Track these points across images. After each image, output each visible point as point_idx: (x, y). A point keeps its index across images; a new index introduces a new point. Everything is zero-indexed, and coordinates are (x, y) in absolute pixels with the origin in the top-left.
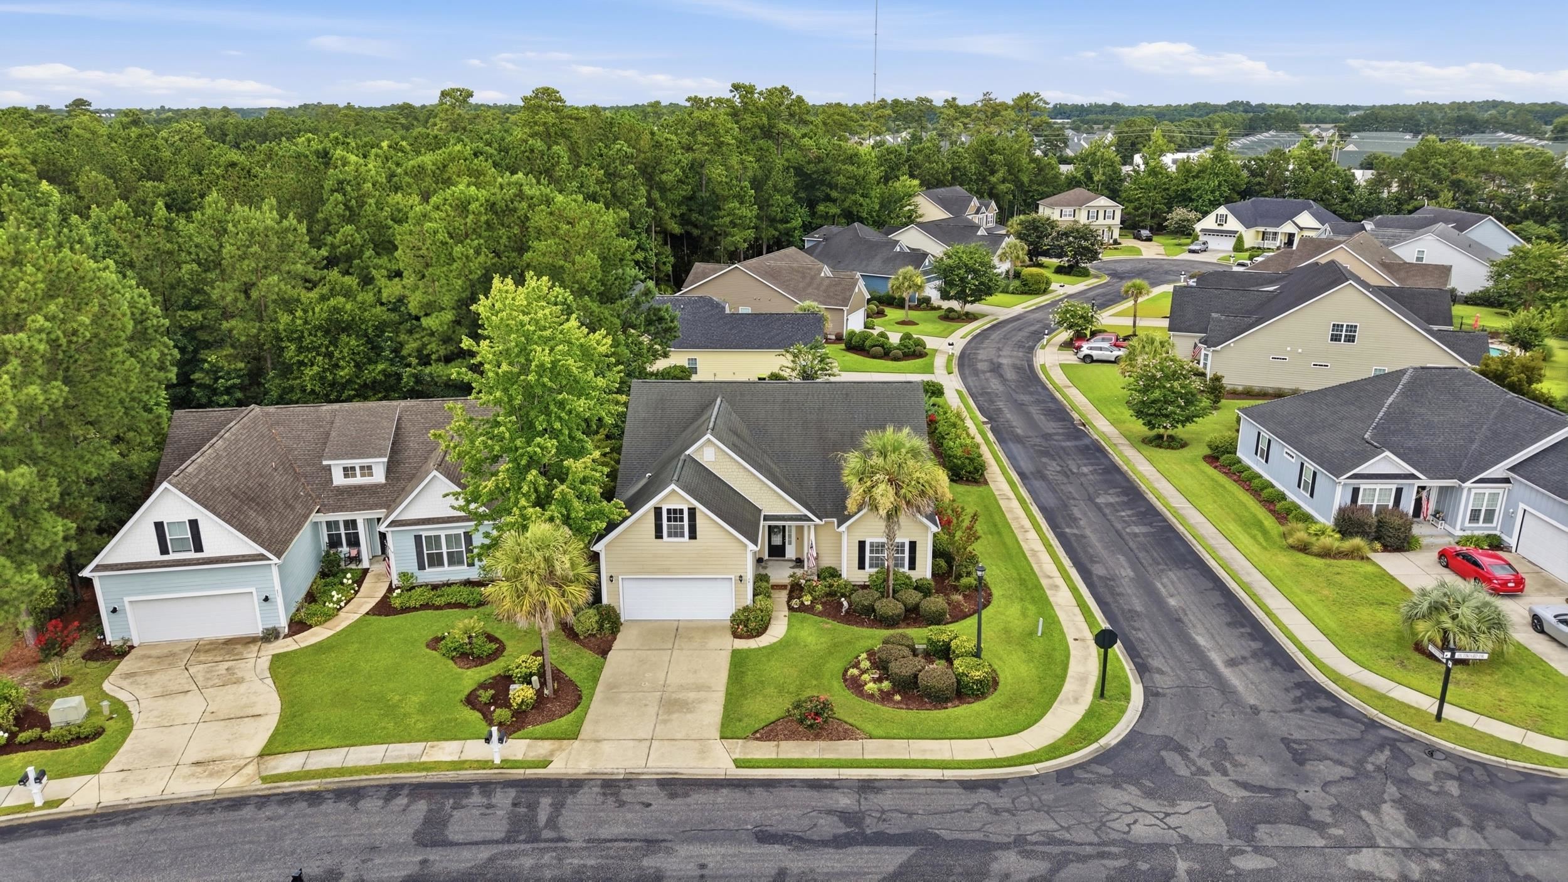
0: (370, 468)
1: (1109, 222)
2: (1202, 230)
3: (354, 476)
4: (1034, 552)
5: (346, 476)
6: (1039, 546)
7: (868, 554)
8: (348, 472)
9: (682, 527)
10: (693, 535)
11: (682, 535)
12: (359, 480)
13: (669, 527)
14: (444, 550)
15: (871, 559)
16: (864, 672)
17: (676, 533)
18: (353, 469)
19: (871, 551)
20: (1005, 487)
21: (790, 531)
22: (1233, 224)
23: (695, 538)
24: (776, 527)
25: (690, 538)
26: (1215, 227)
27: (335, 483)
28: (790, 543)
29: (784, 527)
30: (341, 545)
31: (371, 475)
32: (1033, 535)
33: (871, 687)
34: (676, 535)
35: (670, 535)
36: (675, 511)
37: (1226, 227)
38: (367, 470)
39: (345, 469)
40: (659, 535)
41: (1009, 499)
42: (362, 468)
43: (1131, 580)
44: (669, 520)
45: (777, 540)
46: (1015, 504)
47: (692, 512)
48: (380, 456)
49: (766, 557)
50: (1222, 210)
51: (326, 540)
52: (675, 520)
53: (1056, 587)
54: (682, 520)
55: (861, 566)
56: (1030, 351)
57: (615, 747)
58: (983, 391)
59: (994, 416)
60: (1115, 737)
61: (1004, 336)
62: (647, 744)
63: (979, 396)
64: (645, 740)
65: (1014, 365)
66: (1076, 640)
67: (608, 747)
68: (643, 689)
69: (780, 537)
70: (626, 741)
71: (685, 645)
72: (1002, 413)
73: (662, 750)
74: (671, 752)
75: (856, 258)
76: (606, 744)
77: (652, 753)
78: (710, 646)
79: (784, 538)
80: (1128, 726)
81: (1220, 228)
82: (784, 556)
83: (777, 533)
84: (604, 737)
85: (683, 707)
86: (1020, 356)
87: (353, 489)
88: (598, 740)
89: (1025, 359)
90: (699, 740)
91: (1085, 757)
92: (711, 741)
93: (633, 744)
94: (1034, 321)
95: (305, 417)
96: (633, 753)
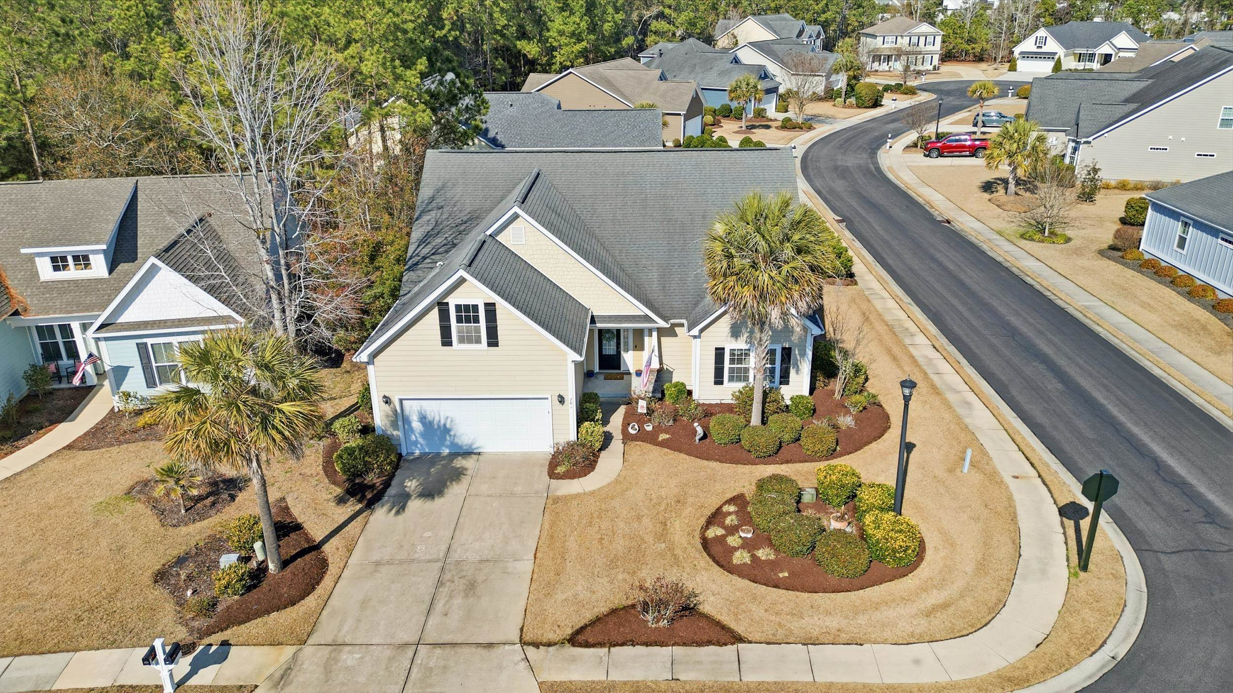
0: (86, 258)
1: (929, 48)
2: (1022, 53)
3: (65, 267)
5: (56, 268)
7: (727, 365)
8: (59, 263)
9: (478, 330)
10: (493, 340)
11: (478, 341)
12: (73, 273)
13: (459, 331)
14: (179, 362)
15: (731, 370)
16: (732, 530)
17: (469, 338)
18: (64, 259)
19: (732, 361)
20: (876, 285)
21: (626, 338)
22: (1052, 46)
23: (496, 344)
24: (609, 331)
25: (490, 344)
26: (1034, 49)
27: (43, 278)
28: (627, 352)
29: (618, 331)
30: (60, 357)
31: (87, 266)
33: (741, 557)
34: (470, 341)
35: (461, 341)
36: (467, 307)
37: (1044, 49)
38: (82, 260)
39: (54, 259)
40: (446, 340)
41: (883, 298)
42: (76, 258)
43: (1062, 393)
44: (459, 319)
45: (610, 349)
46: (891, 303)
47: (491, 309)
48: (97, 243)
49: (597, 370)
50: (1042, 32)
51: (40, 351)
52: (468, 320)
53: (968, 404)
54: (476, 320)
55: (719, 380)
56: (873, 153)
57: (361, 658)
58: (832, 191)
59: (848, 215)
60: (1125, 640)
61: (845, 142)
62: (410, 654)
63: (828, 196)
64: (407, 645)
65: (860, 167)
66: (1017, 477)
67: (349, 658)
68: (417, 556)
69: (613, 343)
70: (379, 648)
71: (484, 488)
72: (857, 213)
73: (431, 664)
74: (445, 667)
75: (691, 72)
76: (349, 652)
77: (415, 670)
78: (518, 489)
79: (618, 344)
80: (1137, 618)
81: (1039, 50)
82: (619, 368)
83: (609, 339)
84: (348, 640)
85: (471, 587)
86: (862, 159)
87: (66, 285)
88: (337, 645)
89: (869, 161)
90: (490, 645)
91: (1090, 677)
92: (507, 647)
93: (388, 652)
94: (872, 129)
95: (13, 197)
96: (387, 668)
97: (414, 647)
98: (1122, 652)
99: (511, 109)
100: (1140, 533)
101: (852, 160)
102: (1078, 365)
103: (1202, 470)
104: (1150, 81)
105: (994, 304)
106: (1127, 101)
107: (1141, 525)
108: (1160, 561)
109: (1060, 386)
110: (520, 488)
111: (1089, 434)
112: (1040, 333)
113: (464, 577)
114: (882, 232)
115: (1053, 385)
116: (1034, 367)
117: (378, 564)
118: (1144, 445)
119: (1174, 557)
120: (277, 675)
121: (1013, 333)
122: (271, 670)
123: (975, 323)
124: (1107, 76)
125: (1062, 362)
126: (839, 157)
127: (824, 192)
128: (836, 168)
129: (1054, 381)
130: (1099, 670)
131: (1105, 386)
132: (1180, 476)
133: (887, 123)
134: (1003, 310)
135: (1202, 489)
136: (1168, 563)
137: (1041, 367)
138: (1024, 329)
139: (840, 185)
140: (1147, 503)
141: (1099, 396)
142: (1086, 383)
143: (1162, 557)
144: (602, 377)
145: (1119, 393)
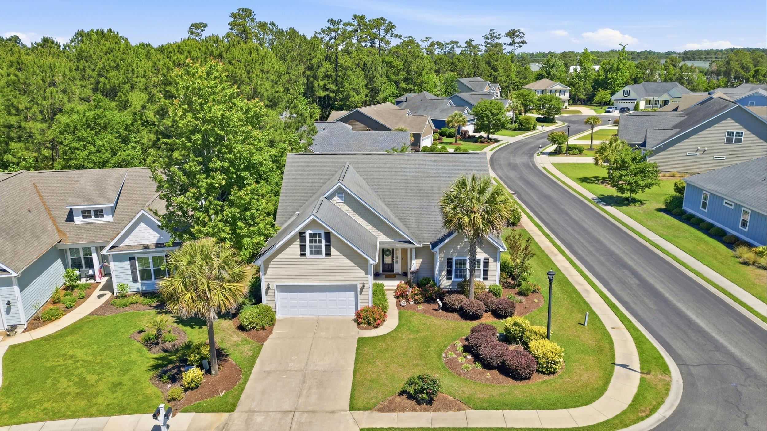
0: (101, 211)
1: (562, 97)
2: (616, 99)
3: (90, 216)
4: (566, 269)
5: (85, 217)
6: (567, 264)
7: (454, 268)
8: (86, 214)
9: (320, 247)
10: (328, 253)
11: (321, 253)
12: (94, 219)
13: (311, 247)
14: (152, 268)
15: (456, 271)
16: (460, 355)
17: (316, 251)
18: (89, 212)
19: (457, 266)
20: (535, 229)
21: (397, 253)
22: (633, 96)
23: (330, 255)
24: (388, 250)
25: (327, 255)
26: (623, 97)
27: (76, 222)
28: (397, 262)
29: (393, 249)
30: (81, 267)
31: (102, 216)
32: (560, 257)
33: (466, 366)
34: (316, 253)
35: (311, 253)
36: (315, 235)
37: (629, 97)
38: (99, 213)
39: (83, 212)
40: (303, 254)
41: (539, 235)
42: (96, 211)
43: (638, 285)
44: (311, 241)
45: (388, 260)
47: (328, 236)
48: (108, 203)
49: (381, 272)
50: (626, 89)
51: (71, 263)
52: (315, 242)
53: (587, 291)
54: (320, 242)
55: (449, 277)
56: (531, 156)
57: (265, 418)
58: (508, 177)
59: (517, 190)
60: (670, 408)
61: (515, 150)
62: (291, 416)
63: (506, 180)
64: (289, 412)
65: (524, 164)
66: (613, 328)
67: (258, 419)
68: (289, 368)
69: (390, 257)
70: (274, 413)
71: (323, 334)
72: (522, 188)
73: (303, 421)
74: (310, 422)
75: (425, 110)
76: (258, 415)
77: (294, 424)
78: (342, 335)
79: (393, 257)
80: (677, 398)
81: (626, 98)
82: (393, 271)
83: (388, 255)
84: (256, 409)
85: (321, 384)
86: (525, 159)
87: (89, 226)
88: (251, 412)
89: (529, 160)
90: (333, 412)
91: (651, 425)
92: (342, 413)
93: (279, 416)
94: (530, 143)
95: (59, 178)
96: (279, 423)
97: (292, 413)
98: (668, 414)
99: (324, 131)
100: (680, 356)
101: (519, 160)
102: (647, 271)
103: (714, 325)
104: (686, 117)
105: (602, 239)
106: (674, 127)
107: (680, 352)
108: (690, 370)
109: (637, 282)
110: (343, 334)
111: (652, 306)
112: (627, 254)
113: (316, 379)
114: (537, 200)
115: (633, 281)
116: (623, 272)
117: (269, 373)
118: (682, 312)
119: (697, 368)
120: (221, 426)
121: (611, 254)
122: (217, 424)
123: (591, 249)
124: (663, 114)
125: (639, 269)
126: (512, 158)
127: (504, 178)
128: (509, 165)
129: (634, 279)
130: (656, 422)
131: (662, 282)
132: (701, 328)
133: (538, 139)
134: (606, 242)
135: (714, 334)
136: (694, 370)
137: (627, 272)
138: (617, 251)
139: (512, 174)
140: (685, 342)
141: (659, 287)
142: (652, 281)
143: (691, 368)
144: (384, 276)
145: (670, 286)
